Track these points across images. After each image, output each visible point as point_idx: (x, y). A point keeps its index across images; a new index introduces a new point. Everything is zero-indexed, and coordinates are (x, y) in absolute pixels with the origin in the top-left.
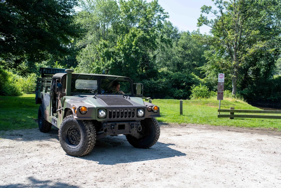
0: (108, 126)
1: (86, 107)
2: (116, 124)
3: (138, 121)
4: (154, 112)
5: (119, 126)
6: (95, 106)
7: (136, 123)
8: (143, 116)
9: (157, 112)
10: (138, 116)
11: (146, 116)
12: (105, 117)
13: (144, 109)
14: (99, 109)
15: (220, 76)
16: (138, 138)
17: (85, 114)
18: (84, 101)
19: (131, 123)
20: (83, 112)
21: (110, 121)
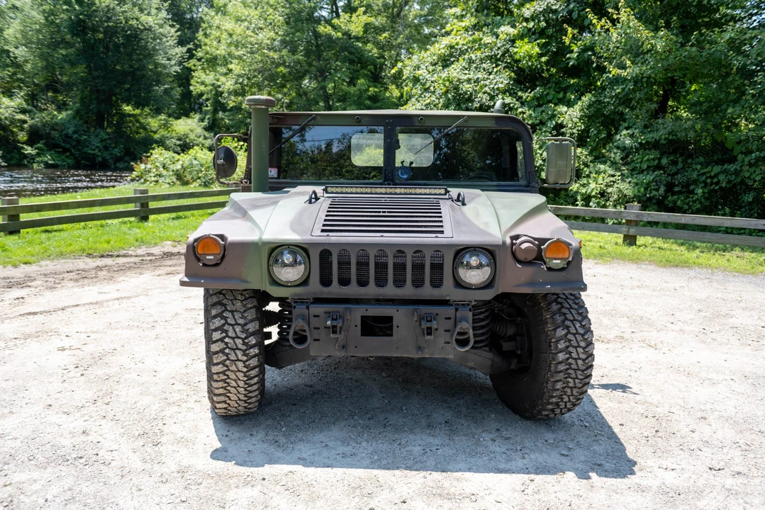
0: (311, 317)
2: (349, 312)
3: (458, 306)
4: (550, 269)
5: (364, 319)
7: (449, 311)
8: (489, 285)
9: (562, 269)
10: (459, 284)
12: (304, 281)
13: (487, 251)
14: (276, 249)
17: (217, 265)
18: (251, 214)
19: (425, 309)
20: (208, 257)
21: (324, 296)
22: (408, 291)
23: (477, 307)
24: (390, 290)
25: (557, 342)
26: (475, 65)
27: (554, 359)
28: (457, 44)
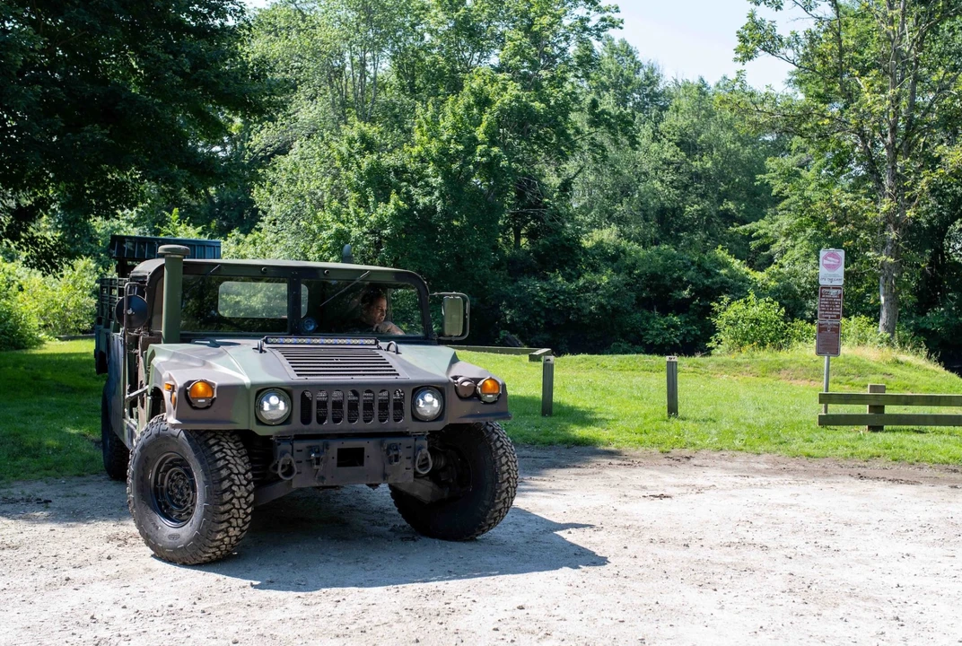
0: (295, 452)
1: (214, 384)
2: (327, 446)
3: (417, 437)
4: (486, 403)
5: (341, 451)
6: (246, 380)
7: (411, 441)
8: (440, 416)
9: (494, 402)
10: (416, 417)
11: (452, 418)
12: (287, 420)
13: (439, 389)
14: (262, 391)
15: (826, 262)
16: (427, 498)
17: (208, 407)
18: (212, 362)
19: (389, 441)
20: (200, 401)
21: (305, 433)
22: (374, 425)
23: (433, 434)
24: (359, 425)
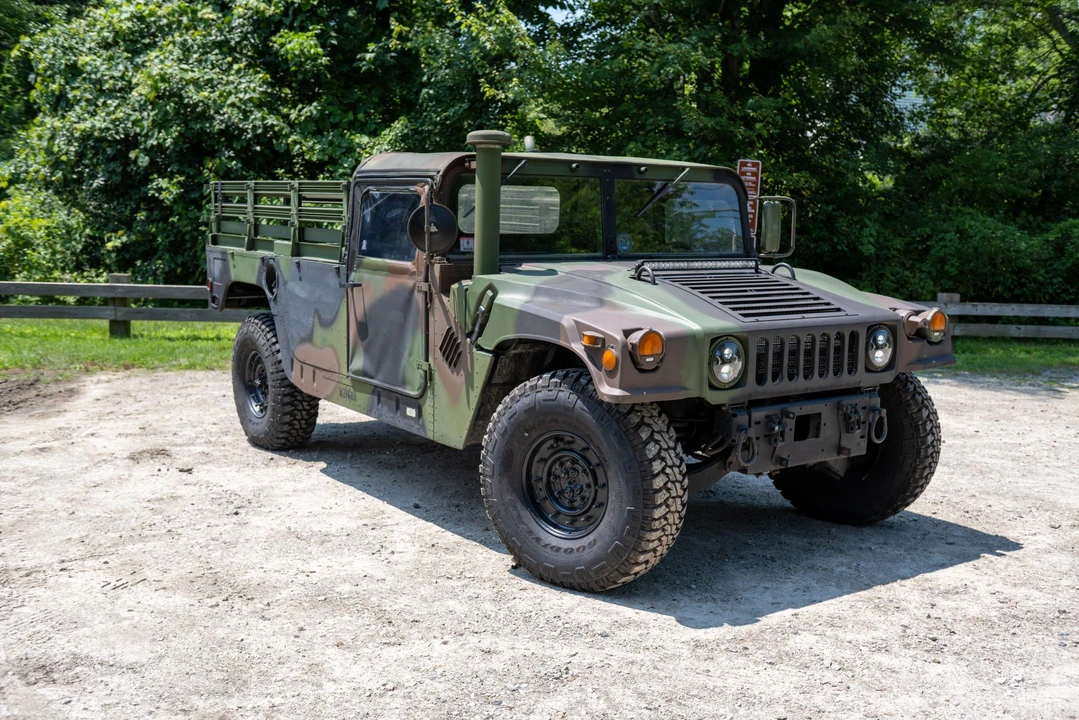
0: (753, 424)
1: (661, 335)
2: (787, 414)
3: (871, 392)
4: (931, 343)
5: (798, 420)
7: (865, 400)
8: (890, 365)
9: (940, 342)
10: (870, 368)
11: (901, 366)
12: (739, 382)
13: (891, 327)
17: (656, 369)
18: (614, 301)
19: (847, 401)
20: (648, 360)
21: (759, 398)
22: (830, 382)
23: (885, 391)
24: (817, 383)
25: (924, 423)
26: (195, 56)
27: (924, 443)
28: (152, 14)
